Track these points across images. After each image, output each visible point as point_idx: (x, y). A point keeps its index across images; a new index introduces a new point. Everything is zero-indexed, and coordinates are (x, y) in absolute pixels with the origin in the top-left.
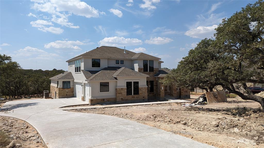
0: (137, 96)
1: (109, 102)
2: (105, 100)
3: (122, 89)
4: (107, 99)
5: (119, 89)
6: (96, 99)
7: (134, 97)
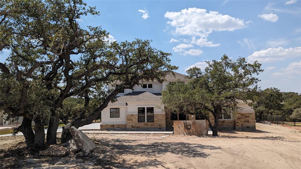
0: (151, 124)
1: (120, 129)
2: (115, 127)
3: (132, 115)
4: (117, 126)
5: (129, 115)
6: (105, 124)
7: (148, 125)
